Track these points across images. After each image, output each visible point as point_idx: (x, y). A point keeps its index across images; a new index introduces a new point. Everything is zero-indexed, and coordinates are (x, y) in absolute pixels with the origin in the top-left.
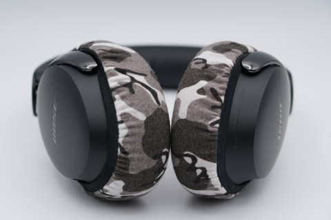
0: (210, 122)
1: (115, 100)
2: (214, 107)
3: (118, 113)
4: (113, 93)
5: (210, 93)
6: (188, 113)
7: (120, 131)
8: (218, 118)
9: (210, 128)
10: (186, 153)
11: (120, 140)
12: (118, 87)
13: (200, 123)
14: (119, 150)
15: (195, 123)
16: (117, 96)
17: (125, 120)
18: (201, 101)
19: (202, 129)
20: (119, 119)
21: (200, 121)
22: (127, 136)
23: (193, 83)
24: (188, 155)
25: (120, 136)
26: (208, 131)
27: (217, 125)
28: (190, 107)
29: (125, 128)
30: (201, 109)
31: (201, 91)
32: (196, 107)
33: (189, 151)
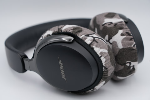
0: (133, 46)
1: (94, 48)
2: (131, 39)
3: (98, 53)
4: (91, 46)
5: (127, 34)
6: (123, 45)
7: (102, 61)
8: (135, 43)
9: (134, 48)
10: (127, 62)
11: (104, 64)
12: (92, 43)
13: (130, 48)
14: (104, 69)
15: (128, 48)
16: (94, 47)
17: (102, 55)
18: (125, 38)
19: (131, 49)
20: (100, 56)
21: (129, 47)
22: (105, 61)
23: (116, 33)
24: (128, 63)
25: (103, 63)
26: (134, 50)
27: (135, 46)
28: (122, 42)
29: (103, 59)
30: (127, 42)
31: (122, 35)
32: (125, 41)
33: (128, 60)
